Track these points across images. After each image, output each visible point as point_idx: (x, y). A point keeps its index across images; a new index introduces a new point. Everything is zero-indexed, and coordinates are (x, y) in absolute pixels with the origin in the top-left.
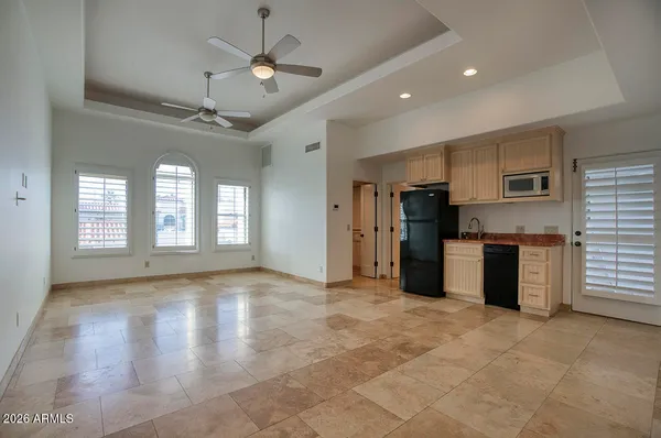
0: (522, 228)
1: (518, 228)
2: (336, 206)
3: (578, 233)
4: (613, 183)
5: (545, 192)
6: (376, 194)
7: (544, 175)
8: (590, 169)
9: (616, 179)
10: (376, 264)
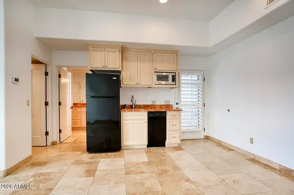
0: (155, 101)
1: (153, 101)
2: (17, 80)
3: (177, 104)
4: (190, 82)
5: (174, 83)
6: (46, 74)
7: (174, 74)
8: (183, 74)
9: (192, 80)
10: (47, 133)
